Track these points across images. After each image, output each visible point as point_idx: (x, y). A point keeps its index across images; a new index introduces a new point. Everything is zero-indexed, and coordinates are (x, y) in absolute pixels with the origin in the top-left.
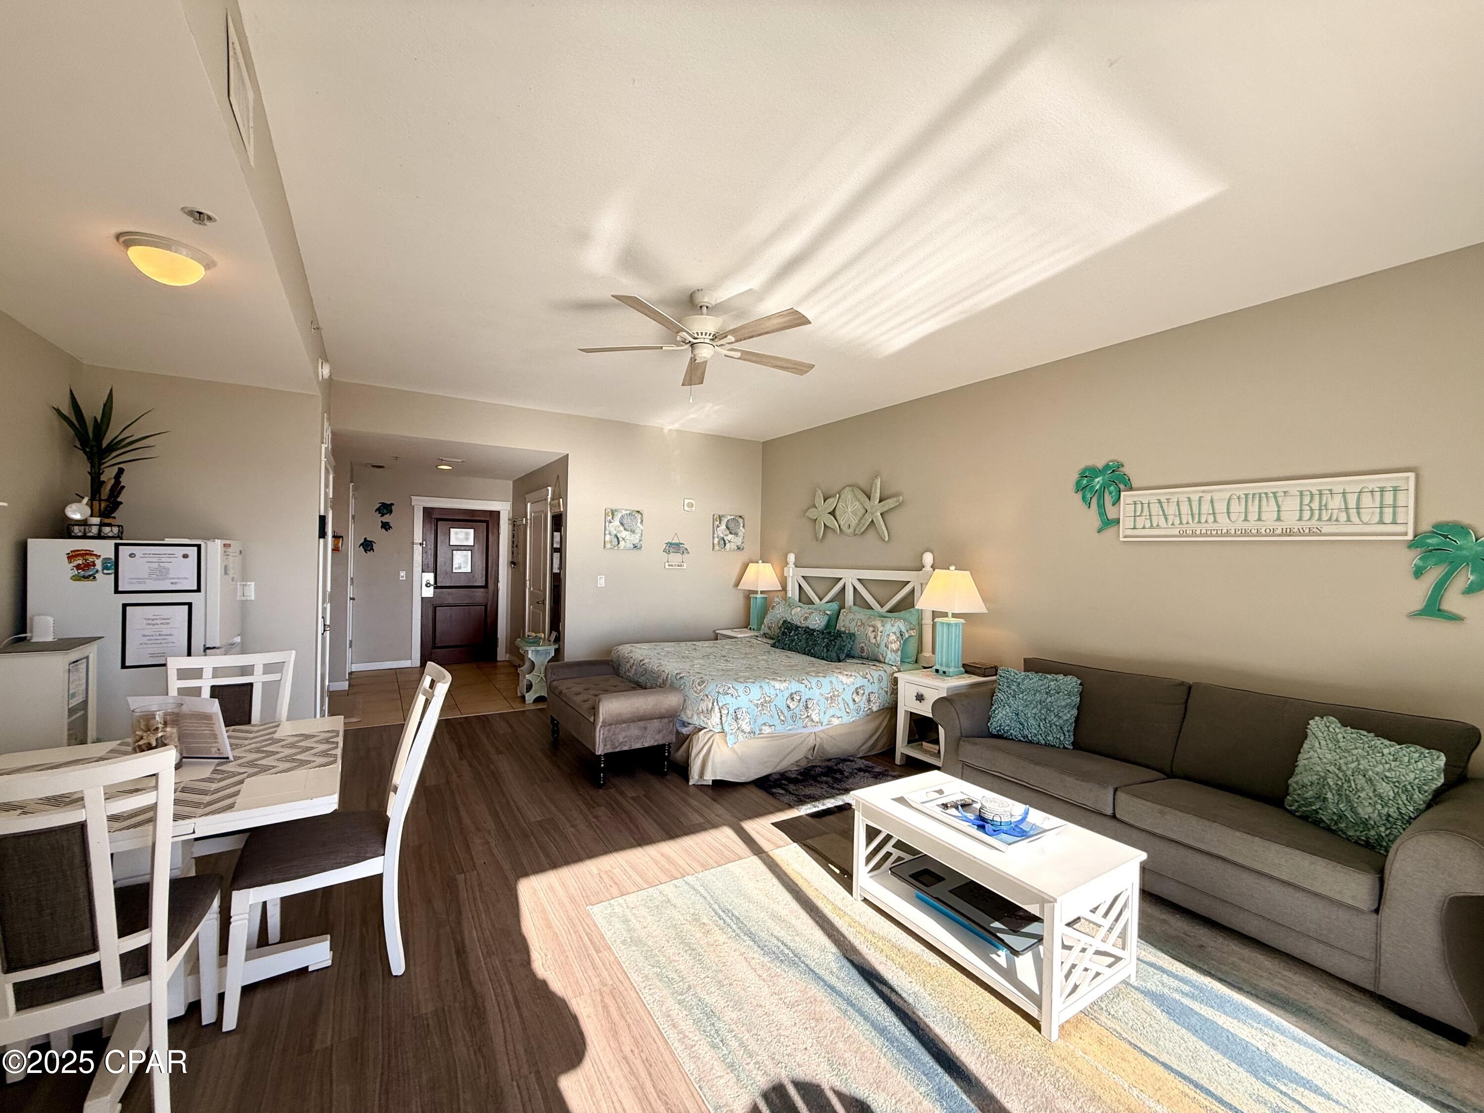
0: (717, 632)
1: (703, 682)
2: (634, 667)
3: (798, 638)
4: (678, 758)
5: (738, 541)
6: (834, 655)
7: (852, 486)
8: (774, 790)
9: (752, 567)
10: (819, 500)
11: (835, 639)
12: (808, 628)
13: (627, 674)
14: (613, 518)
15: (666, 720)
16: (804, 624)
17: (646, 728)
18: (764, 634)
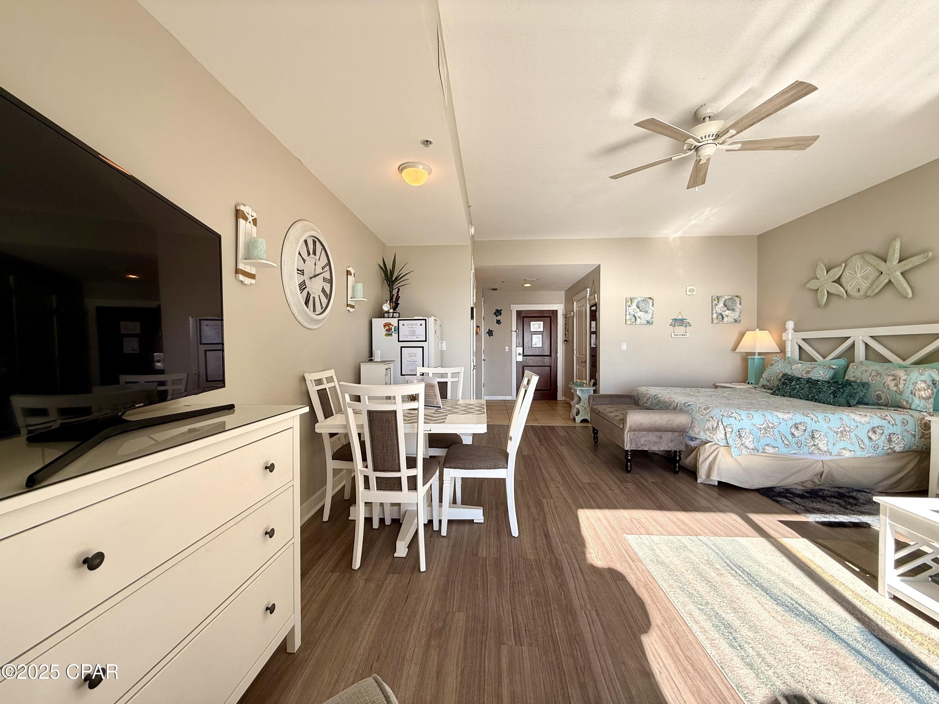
0: (716, 384)
1: (708, 408)
2: (650, 400)
3: (800, 387)
4: (686, 463)
5: (736, 315)
6: (842, 400)
7: (862, 254)
8: (779, 499)
9: (749, 336)
10: (821, 272)
11: (843, 387)
12: (811, 379)
13: (645, 405)
14: (631, 304)
15: (677, 434)
16: (805, 376)
17: (661, 437)
18: (763, 386)
